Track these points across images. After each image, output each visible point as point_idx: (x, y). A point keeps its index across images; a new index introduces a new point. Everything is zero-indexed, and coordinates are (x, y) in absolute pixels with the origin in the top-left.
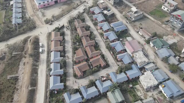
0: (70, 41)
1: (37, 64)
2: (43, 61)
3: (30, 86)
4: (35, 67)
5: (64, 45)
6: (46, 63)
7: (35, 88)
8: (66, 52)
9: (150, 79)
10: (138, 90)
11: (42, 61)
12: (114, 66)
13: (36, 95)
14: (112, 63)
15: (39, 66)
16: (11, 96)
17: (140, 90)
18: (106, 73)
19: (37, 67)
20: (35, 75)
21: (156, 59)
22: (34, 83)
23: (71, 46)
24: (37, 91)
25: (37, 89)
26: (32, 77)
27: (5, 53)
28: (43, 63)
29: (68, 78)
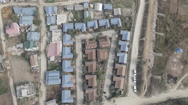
0: (106, 77)
1: (139, 60)
2: (133, 62)
3: (144, 40)
4: (141, 56)
5: (113, 73)
6: (131, 59)
7: (141, 39)
8: (113, 64)
9: (60, 18)
10: (71, 18)
11: (135, 62)
12: (79, 39)
13: (140, 35)
14: (79, 42)
15: (137, 58)
16: (157, 39)
17: (70, 18)
18: (87, 35)
19: (139, 57)
20: (141, 50)
21: (44, 36)
22: (142, 43)
23: (107, 70)
24: (139, 37)
25: (139, 39)
26: (143, 47)
27: (169, 82)
28: (134, 60)
29: (116, 40)
